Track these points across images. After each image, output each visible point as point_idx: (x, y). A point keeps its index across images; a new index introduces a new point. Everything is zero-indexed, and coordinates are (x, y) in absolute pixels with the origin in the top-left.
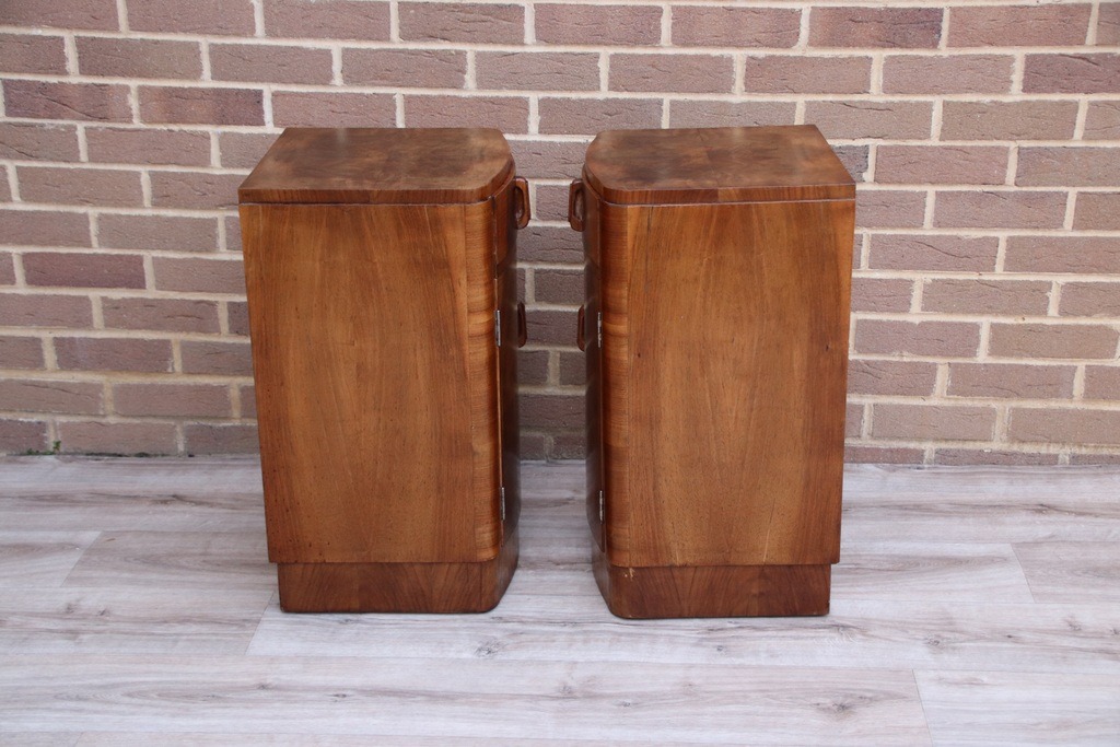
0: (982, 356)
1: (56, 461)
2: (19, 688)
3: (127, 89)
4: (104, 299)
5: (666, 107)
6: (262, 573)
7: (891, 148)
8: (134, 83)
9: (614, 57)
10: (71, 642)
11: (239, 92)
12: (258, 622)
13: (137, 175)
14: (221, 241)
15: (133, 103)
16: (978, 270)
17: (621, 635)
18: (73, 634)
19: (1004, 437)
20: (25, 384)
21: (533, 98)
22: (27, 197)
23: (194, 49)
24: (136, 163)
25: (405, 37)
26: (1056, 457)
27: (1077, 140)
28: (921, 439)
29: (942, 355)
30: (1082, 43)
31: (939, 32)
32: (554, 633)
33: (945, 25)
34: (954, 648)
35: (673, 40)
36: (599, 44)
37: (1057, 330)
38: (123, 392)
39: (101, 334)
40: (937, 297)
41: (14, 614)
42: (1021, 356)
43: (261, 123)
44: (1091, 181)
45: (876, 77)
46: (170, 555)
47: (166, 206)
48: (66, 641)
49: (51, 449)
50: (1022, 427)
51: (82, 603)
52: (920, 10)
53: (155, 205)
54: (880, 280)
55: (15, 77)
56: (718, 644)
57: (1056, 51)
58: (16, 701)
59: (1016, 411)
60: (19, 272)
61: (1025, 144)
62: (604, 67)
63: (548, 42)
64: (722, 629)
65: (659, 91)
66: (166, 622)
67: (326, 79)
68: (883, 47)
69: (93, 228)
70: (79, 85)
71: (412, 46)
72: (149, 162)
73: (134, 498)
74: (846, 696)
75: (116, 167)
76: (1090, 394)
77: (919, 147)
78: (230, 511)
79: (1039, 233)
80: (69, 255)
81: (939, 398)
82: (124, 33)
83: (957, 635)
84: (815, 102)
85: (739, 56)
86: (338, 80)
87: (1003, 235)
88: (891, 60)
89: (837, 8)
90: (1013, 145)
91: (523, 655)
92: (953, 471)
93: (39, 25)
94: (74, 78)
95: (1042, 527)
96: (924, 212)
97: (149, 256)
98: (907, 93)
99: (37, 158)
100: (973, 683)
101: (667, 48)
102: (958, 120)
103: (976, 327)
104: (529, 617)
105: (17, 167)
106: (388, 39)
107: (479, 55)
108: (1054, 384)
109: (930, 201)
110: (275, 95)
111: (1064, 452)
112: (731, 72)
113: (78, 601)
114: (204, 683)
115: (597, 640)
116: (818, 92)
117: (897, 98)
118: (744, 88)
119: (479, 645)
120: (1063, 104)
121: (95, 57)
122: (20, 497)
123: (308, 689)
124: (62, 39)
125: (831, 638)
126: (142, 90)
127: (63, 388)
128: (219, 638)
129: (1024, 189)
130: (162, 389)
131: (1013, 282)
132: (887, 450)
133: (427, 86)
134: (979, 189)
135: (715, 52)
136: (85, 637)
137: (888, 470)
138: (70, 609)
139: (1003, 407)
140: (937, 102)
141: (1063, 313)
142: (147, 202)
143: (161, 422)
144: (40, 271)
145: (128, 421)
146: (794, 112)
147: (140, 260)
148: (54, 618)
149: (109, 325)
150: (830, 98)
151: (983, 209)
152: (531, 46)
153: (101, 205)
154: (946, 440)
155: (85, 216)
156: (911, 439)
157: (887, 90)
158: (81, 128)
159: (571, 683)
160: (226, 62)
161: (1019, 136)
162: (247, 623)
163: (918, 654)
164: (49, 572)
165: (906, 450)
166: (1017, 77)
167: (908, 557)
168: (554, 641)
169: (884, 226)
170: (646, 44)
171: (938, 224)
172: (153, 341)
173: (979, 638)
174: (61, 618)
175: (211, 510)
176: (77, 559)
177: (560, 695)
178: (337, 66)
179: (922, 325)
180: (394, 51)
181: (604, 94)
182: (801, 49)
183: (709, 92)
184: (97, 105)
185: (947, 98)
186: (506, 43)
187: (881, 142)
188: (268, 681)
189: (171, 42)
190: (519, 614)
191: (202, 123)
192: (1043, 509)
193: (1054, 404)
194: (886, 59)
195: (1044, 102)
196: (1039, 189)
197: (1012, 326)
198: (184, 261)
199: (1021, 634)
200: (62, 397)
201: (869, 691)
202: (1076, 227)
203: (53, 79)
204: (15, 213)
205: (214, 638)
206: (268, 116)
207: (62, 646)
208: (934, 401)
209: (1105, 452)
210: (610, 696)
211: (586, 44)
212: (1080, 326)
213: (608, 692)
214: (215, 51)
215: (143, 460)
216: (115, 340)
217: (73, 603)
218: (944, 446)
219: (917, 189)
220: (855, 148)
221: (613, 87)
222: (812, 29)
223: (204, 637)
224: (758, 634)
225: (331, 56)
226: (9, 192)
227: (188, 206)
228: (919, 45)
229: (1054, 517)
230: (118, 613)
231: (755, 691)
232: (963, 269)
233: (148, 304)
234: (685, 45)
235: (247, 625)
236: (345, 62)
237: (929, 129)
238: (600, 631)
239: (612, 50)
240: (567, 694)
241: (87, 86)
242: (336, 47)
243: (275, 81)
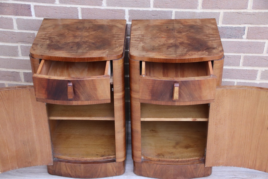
5: (174, 13)
7: (254, 27)
11: (22, 5)
14: (20, 53)
21: (127, 9)
40: (266, 75)
43: (31, 15)
45: (250, 4)
54: (246, 70)
65: (171, 8)
67: (53, 1)
77: (264, 27)
84: (227, 12)
86: (57, 2)
96: (264, 49)
98: (261, 9)
109: (266, 45)
110: (35, 6)
112: (197, 2)
116: (228, 9)
117: (257, 11)
118: (202, 7)
133: (89, 5)
146: (219, 16)
150: (233, 11)
157: (254, 8)
169: (249, 53)
179: (260, 84)
181: (152, 8)
183: (189, 8)
187: (250, 26)
191: (9, 15)
198: (7, 59)
206: (33, 13)
219: (262, 41)
220: (240, 27)
221: (155, 6)
227: (7, 42)
243: (34, 2)
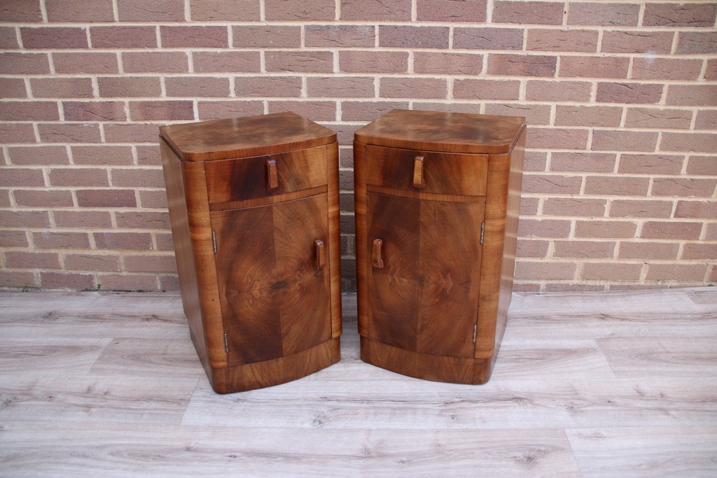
0: (571, 237)
1: (99, 295)
2: (53, 446)
3: (123, 103)
4: (116, 213)
5: (411, 106)
6: (194, 367)
8: (127, 100)
9: (382, 79)
10: (86, 414)
11: (180, 102)
12: (189, 401)
13: (130, 148)
15: (127, 110)
16: (572, 193)
17: (395, 409)
18: (88, 407)
19: (580, 277)
20: (82, 256)
21: (339, 102)
22: (77, 162)
23: (157, 80)
24: (129, 142)
25: (268, 70)
26: (603, 286)
27: (622, 128)
28: (539, 279)
29: (551, 236)
30: (625, 77)
31: (555, 68)
32: (357, 408)
33: (558, 65)
34: (582, 411)
35: (414, 70)
36: (374, 72)
37: (608, 224)
38: (128, 259)
39: (116, 230)
40: (550, 207)
41: (60, 392)
42: (590, 237)
43: (192, 117)
44: (628, 148)
45: (522, 91)
46: (146, 354)
47: (145, 164)
48: (83, 413)
49: (96, 287)
50: (589, 273)
51: (96, 386)
52: (545, 57)
53: (140, 163)
55: (69, 100)
56: (452, 414)
57: (612, 81)
58: (49, 457)
59: (586, 265)
60: (75, 200)
61: (597, 128)
62: (377, 84)
63: (346, 71)
64: (452, 403)
65: (407, 97)
66: (138, 400)
67: (226, 94)
68: (526, 76)
69: (109, 176)
70: (100, 102)
71: (272, 75)
72: (135, 141)
73: (133, 317)
74: (531, 450)
75: (119, 145)
76: (621, 256)
77: (544, 129)
78: (181, 325)
79: (602, 175)
80: (98, 191)
81: (549, 260)
82: (121, 74)
83: (582, 402)
84: (490, 104)
85: (450, 79)
86: (233, 94)
87: (584, 175)
88: (530, 83)
89: (502, 55)
90: (590, 129)
91: (340, 425)
92: (554, 295)
93: (79, 72)
94: (97, 99)
95: (606, 329)
96: (545, 163)
97: (138, 190)
98: (538, 100)
99: (81, 141)
100: (597, 436)
101: (411, 74)
102: (564, 115)
103: (569, 223)
104: (343, 397)
105: (71, 147)
106: (259, 72)
107: (308, 79)
108: (605, 251)
109: (549, 157)
110: (200, 103)
111: (607, 284)
112: (446, 87)
113: (94, 384)
114: (154, 445)
115: (382, 414)
116: (491, 99)
117: (533, 103)
118: (452, 96)
119: (314, 418)
120: (615, 108)
121: (108, 88)
122: (78, 316)
123: (214, 451)
124: (91, 79)
125: (515, 407)
126: (131, 103)
127: (99, 258)
128: (167, 412)
129: (596, 152)
130: (147, 258)
131: (588, 200)
132: (522, 285)
133: (280, 96)
134: (573, 151)
135: (437, 77)
136: (93, 410)
137: (523, 295)
138: (89, 390)
139: (579, 263)
140: (553, 105)
141: (612, 215)
142: (135, 162)
143: (148, 274)
144: (85, 200)
145: (133, 274)
146: (479, 109)
147: (133, 192)
148: (80, 396)
149: (120, 226)
151: (576, 161)
152: (337, 73)
153: (113, 164)
154: (551, 279)
155: (105, 170)
156: (534, 279)
157: (528, 98)
158: (101, 124)
159: (369, 446)
160: (174, 87)
161: (593, 124)
162: (182, 402)
163: (563, 417)
164: (83, 365)
165: (532, 285)
166: (593, 93)
167: (544, 350)
168: (357, 414)
170: (400, 72)
171: (552, 169)
172: (142, 234)
173: (594, 404)
174: (84, 397)
175: (171, 325)
176: (97, 357)
177: (362, 455)
178: (232, 86)
179: (543, 221)
180: (262, 78)
181: (377, 99)
182: (483, 76)
183: (434, 98)
184: (109, 112)
185: (558, 103)
186: (323, 72)
188: (192, 445)
189: (145, 78)
190: (337, 395)
191: (162, 119)
192: (604, 317)
193: (604, 261)
194: (527, 82)
195: (606, 107)
196: (603, 152)
197: (586, 222)
198: (156, 192)
199: (615, 400)
200: (100, 263)
201: (542, 445)
202: (619, 172)
203: (87, 100)
204: (71, 170)
205: (164, 412)
206: (196, 115)
207: (80, 416)
208: (546, 260)
209: (626, 284)
210: (392, 455)
211: (367, 72)
212: (619, 222)
213: (392, 452)
214: (168, 81)
215: (140, 294)
216: (123, 233)
217: (91, 386)
218: (550, 282)
219: (542, 151)
221: (382, 95)
222: (489, 65)
223: (158, 412)
224: (473, 405)
225: (229, 81)
226: (68, 159)
228: (545, 75)
229: (610, 322)
230: (114, 394)
231: (477, 449)
232: (564, 193)
233: (138, 215)
234: (421, 73)
235: (183, 403)
236: (236, 85)
237: (549, 119)
238: (384, 407)
239: (381, 76)
240: (367, 454)
241: (103, 103)
242: (231, 76)
243: (199, 96)
